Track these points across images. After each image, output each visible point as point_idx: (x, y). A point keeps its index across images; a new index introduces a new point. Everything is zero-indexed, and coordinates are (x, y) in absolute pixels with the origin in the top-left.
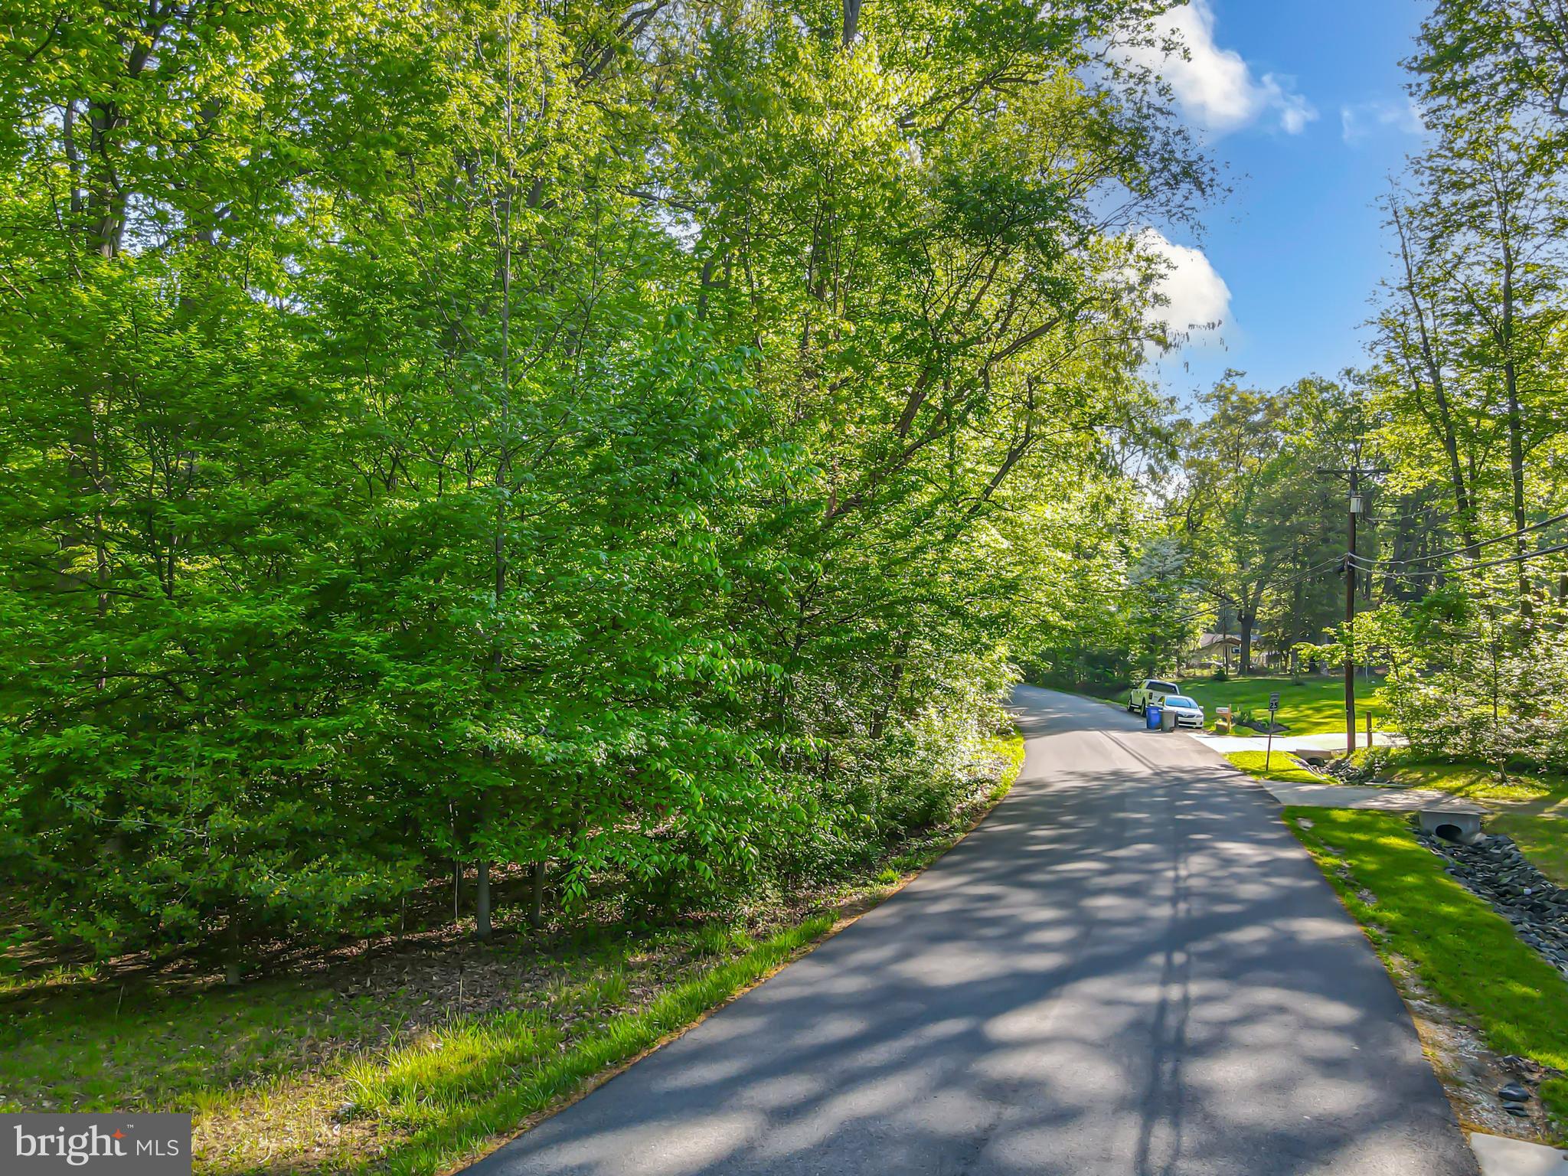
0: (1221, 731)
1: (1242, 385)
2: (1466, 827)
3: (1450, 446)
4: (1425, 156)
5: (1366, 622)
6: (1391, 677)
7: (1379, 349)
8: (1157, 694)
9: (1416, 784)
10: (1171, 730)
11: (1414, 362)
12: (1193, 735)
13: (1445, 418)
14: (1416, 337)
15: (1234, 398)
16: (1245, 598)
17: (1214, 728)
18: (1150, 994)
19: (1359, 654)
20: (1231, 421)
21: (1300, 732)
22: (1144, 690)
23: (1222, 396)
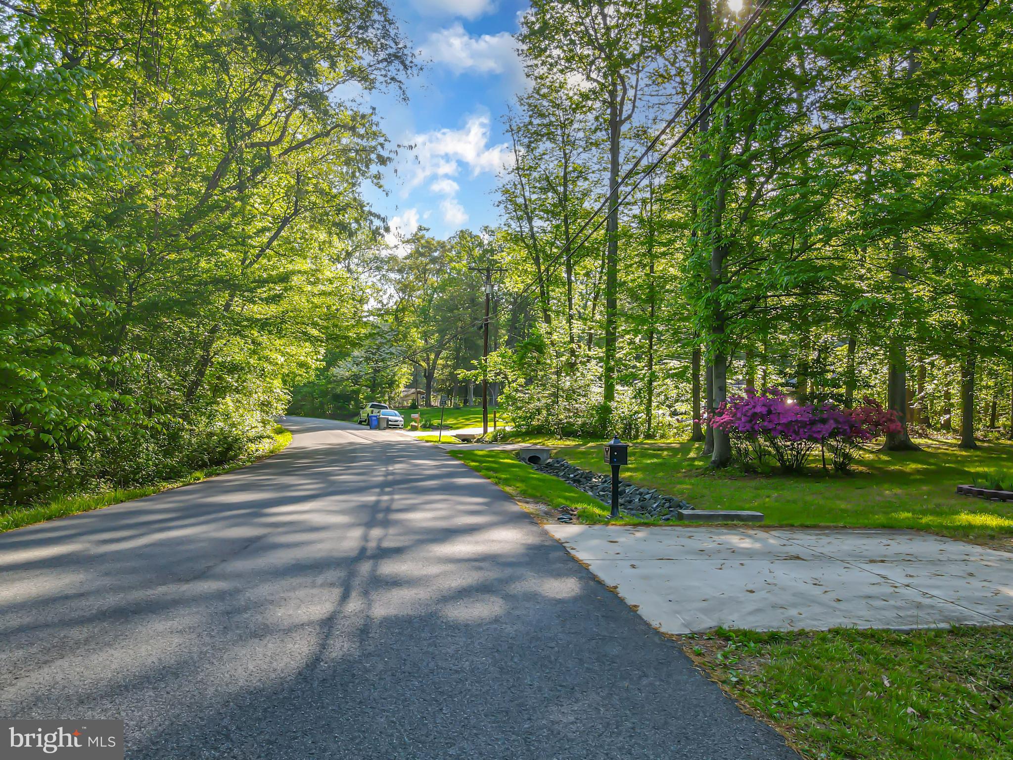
0: (414, 428)
1: (428, 235)
2: (543, 456)
3: (537, 261)
4: (526, 96)
5: (494, 357)
6: (506, 390)
7: (502, 206)
8: (376, 410)
9: (519, 442)
10: (384, 429)
11: (520, 213)
12: (398, 431)
13: (535, 246)
14: (520, 200)
15: (423, 241)
16: (428, 364)
17: (409, 428)
18: (373, 498)
19: (491, 377)
20: (422, 255)
21: (458, 428)
22: (368, 409)
23: (415, 239)
